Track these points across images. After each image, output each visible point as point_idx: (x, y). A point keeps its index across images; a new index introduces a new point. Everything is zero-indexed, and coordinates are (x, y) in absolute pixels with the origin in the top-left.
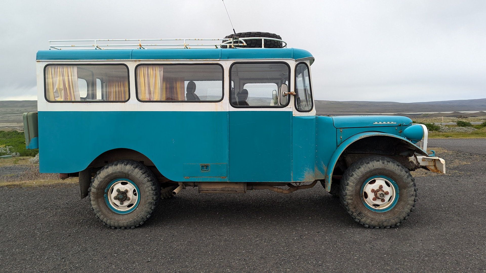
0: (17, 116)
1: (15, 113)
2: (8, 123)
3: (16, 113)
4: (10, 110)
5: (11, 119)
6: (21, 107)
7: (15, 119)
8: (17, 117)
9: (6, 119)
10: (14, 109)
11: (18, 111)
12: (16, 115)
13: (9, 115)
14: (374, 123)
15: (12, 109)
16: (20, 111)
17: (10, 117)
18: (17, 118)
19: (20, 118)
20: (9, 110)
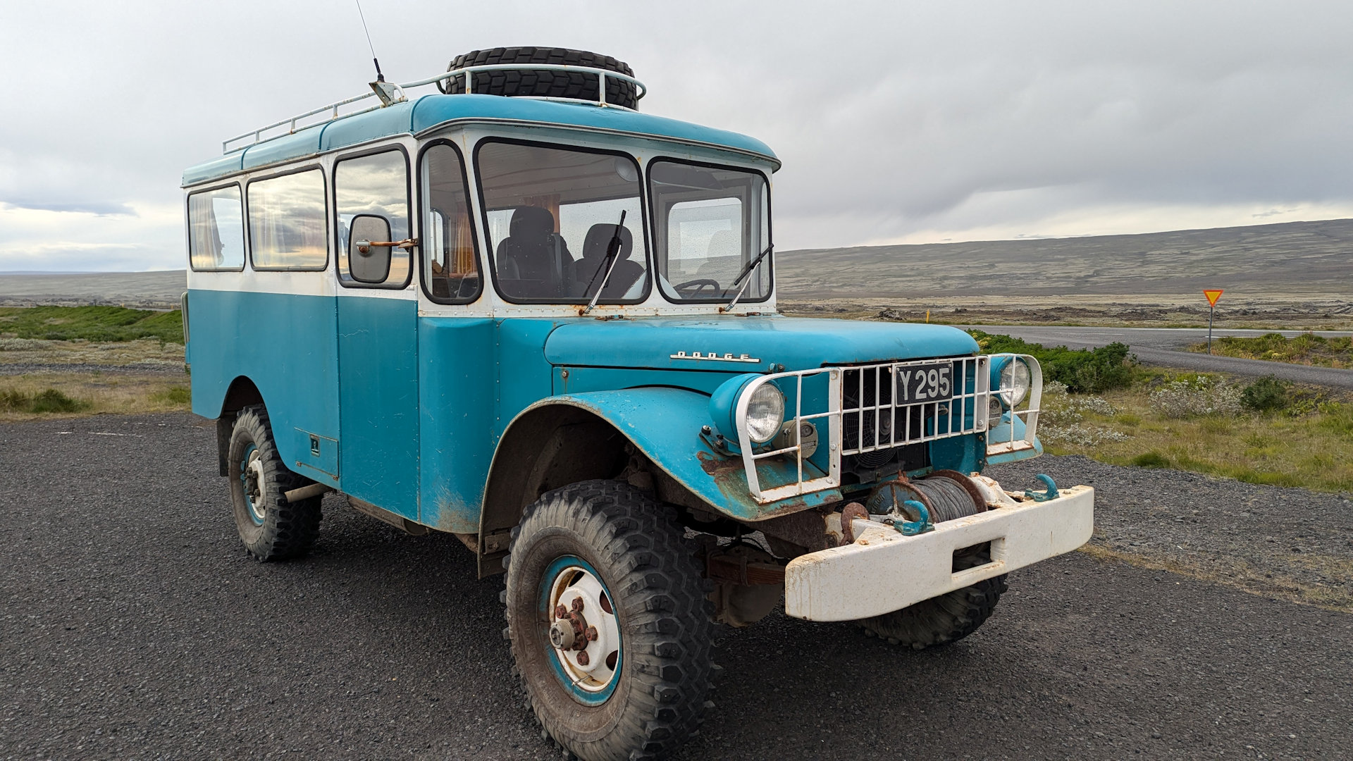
0: (910, 281)
1: (905, 274)
2: (889, 299)
3: (909, 273)
4: (896, 268)
5: (896, 290)
6: (921, 261)
7: (906, 288)
8: (910, 284)
9: (887, 289)
10: (906, 266)
11: (912, 270)
12: (908, 279)
13: (894, 279)
14: (672, 356)
15: (902, 266)
16: (918, 269)
17: (895, 285)
18: (910, 286)
19: (916, 287)
20: (894, 267)
